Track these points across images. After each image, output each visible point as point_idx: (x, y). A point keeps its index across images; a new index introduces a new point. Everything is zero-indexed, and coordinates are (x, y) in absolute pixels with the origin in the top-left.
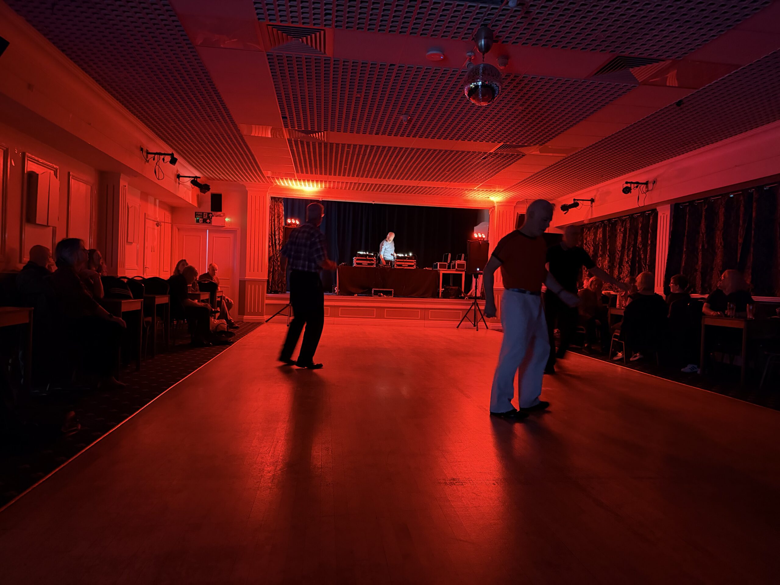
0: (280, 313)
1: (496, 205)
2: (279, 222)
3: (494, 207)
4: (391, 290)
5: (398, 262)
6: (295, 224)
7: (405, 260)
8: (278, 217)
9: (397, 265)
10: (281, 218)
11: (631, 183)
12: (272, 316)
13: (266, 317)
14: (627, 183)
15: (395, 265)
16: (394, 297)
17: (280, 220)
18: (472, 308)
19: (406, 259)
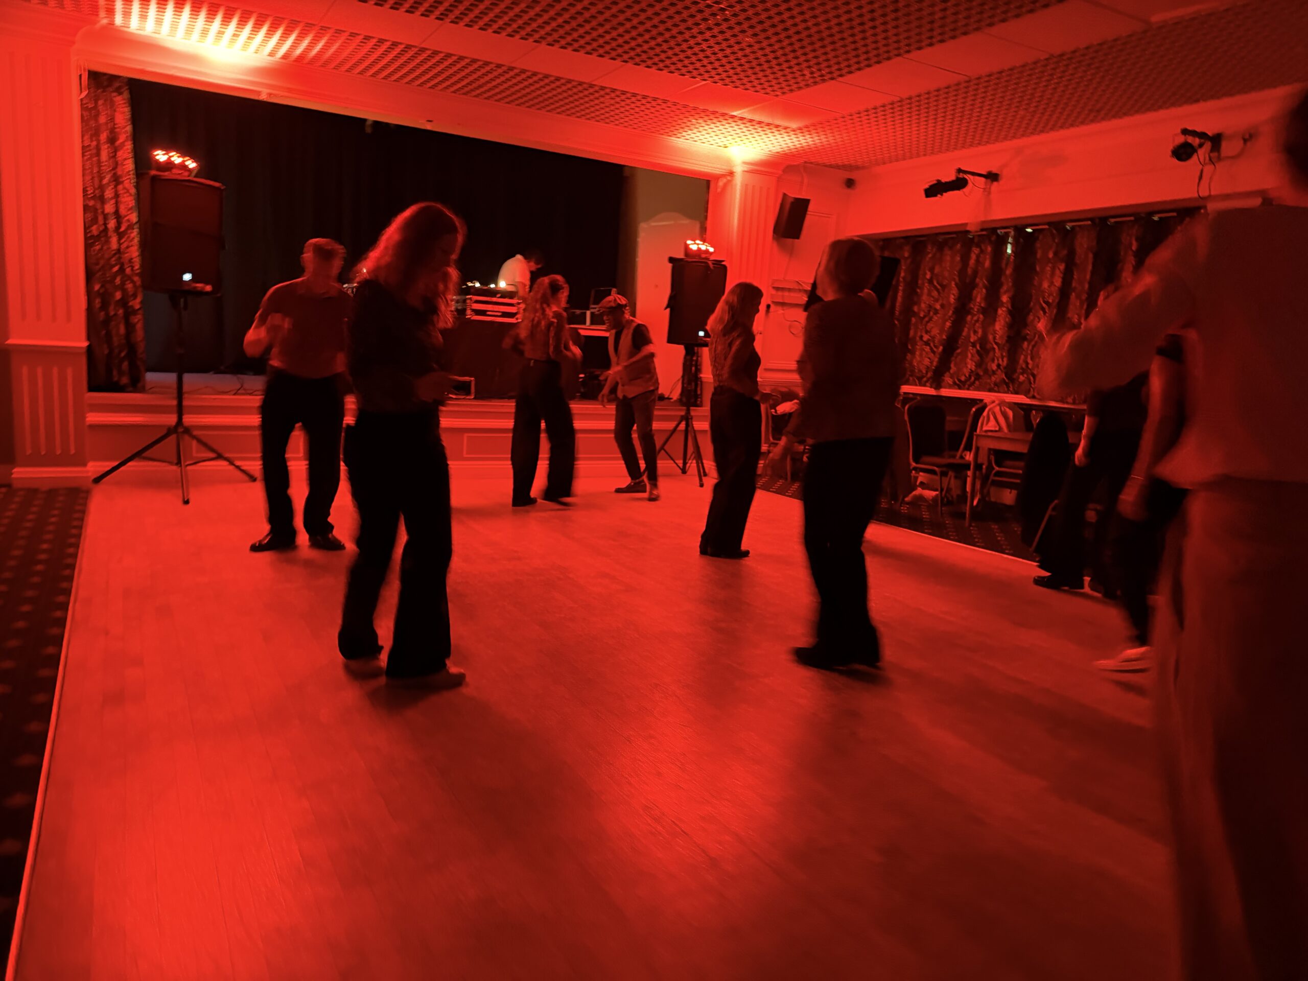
0: (144, 455)
1: (739, 169)
2: (114, 157)
3: (731, 173)
4: (467, 379)
5: (477, 302)
6: (183, 166)
7: (494, 299)
8: (112, 140)
9: (473, 310)
10: (123, 144)
11: (1194, 133)
12: (116, 463)
13: (94, 468)
14: (1185, 132)
15: (469, 312)
16: (475, 398)
17: (119, 154)
18: (679, 428)
19: (495, 297)
